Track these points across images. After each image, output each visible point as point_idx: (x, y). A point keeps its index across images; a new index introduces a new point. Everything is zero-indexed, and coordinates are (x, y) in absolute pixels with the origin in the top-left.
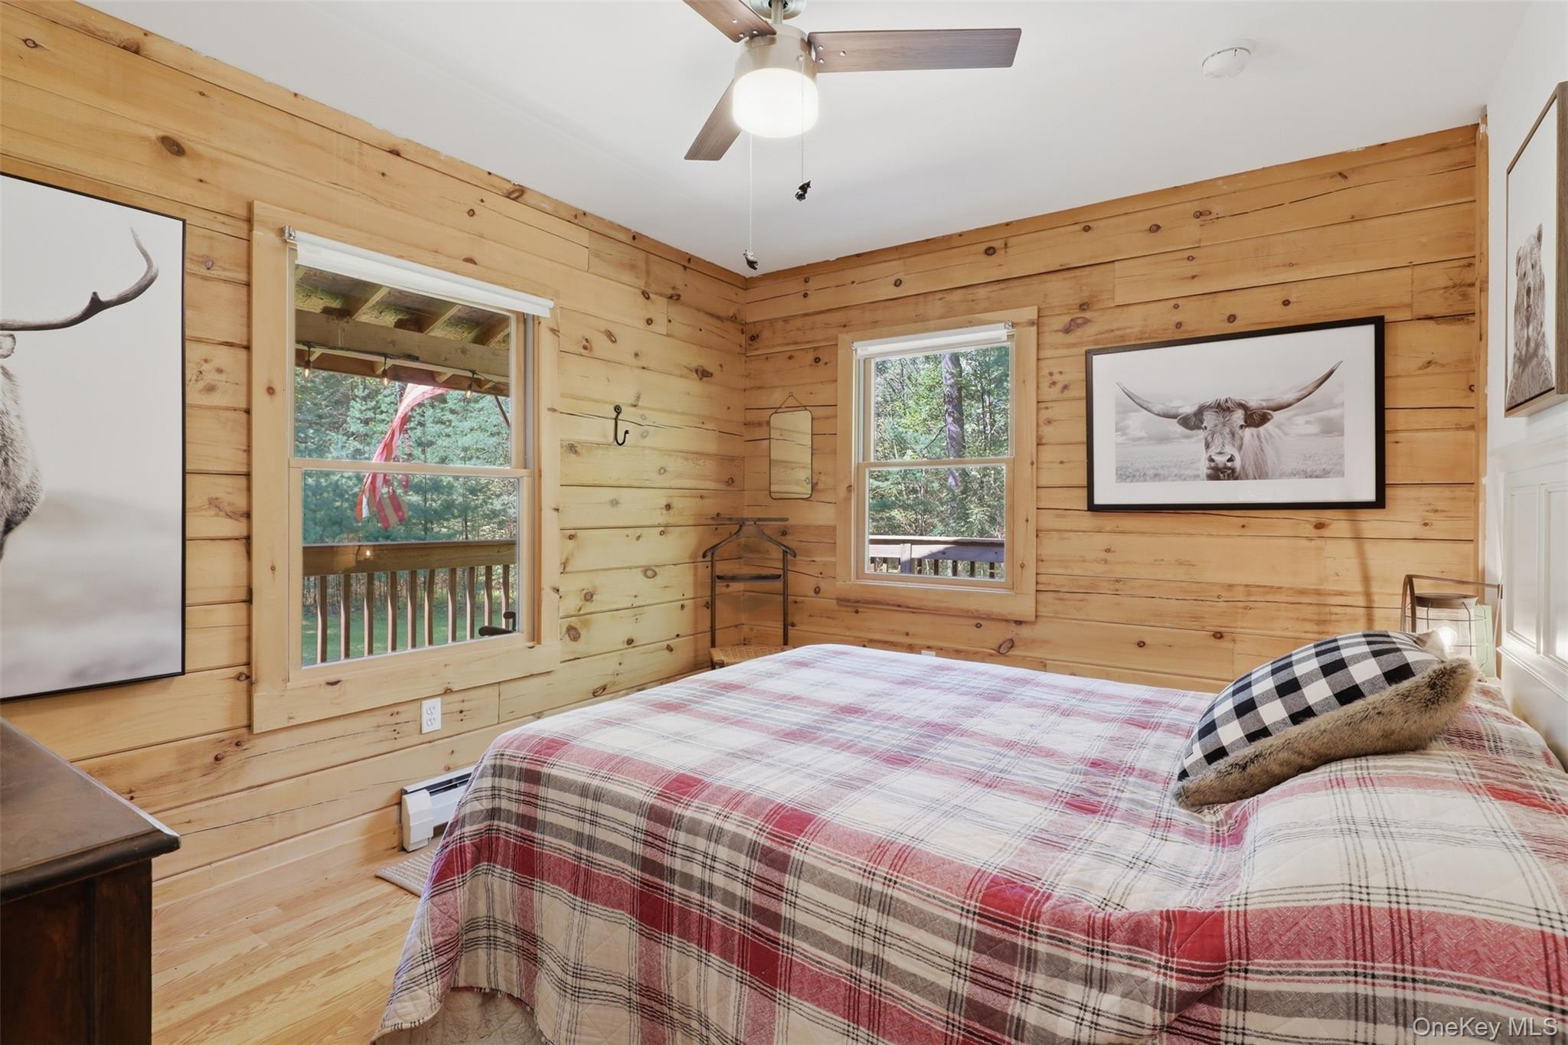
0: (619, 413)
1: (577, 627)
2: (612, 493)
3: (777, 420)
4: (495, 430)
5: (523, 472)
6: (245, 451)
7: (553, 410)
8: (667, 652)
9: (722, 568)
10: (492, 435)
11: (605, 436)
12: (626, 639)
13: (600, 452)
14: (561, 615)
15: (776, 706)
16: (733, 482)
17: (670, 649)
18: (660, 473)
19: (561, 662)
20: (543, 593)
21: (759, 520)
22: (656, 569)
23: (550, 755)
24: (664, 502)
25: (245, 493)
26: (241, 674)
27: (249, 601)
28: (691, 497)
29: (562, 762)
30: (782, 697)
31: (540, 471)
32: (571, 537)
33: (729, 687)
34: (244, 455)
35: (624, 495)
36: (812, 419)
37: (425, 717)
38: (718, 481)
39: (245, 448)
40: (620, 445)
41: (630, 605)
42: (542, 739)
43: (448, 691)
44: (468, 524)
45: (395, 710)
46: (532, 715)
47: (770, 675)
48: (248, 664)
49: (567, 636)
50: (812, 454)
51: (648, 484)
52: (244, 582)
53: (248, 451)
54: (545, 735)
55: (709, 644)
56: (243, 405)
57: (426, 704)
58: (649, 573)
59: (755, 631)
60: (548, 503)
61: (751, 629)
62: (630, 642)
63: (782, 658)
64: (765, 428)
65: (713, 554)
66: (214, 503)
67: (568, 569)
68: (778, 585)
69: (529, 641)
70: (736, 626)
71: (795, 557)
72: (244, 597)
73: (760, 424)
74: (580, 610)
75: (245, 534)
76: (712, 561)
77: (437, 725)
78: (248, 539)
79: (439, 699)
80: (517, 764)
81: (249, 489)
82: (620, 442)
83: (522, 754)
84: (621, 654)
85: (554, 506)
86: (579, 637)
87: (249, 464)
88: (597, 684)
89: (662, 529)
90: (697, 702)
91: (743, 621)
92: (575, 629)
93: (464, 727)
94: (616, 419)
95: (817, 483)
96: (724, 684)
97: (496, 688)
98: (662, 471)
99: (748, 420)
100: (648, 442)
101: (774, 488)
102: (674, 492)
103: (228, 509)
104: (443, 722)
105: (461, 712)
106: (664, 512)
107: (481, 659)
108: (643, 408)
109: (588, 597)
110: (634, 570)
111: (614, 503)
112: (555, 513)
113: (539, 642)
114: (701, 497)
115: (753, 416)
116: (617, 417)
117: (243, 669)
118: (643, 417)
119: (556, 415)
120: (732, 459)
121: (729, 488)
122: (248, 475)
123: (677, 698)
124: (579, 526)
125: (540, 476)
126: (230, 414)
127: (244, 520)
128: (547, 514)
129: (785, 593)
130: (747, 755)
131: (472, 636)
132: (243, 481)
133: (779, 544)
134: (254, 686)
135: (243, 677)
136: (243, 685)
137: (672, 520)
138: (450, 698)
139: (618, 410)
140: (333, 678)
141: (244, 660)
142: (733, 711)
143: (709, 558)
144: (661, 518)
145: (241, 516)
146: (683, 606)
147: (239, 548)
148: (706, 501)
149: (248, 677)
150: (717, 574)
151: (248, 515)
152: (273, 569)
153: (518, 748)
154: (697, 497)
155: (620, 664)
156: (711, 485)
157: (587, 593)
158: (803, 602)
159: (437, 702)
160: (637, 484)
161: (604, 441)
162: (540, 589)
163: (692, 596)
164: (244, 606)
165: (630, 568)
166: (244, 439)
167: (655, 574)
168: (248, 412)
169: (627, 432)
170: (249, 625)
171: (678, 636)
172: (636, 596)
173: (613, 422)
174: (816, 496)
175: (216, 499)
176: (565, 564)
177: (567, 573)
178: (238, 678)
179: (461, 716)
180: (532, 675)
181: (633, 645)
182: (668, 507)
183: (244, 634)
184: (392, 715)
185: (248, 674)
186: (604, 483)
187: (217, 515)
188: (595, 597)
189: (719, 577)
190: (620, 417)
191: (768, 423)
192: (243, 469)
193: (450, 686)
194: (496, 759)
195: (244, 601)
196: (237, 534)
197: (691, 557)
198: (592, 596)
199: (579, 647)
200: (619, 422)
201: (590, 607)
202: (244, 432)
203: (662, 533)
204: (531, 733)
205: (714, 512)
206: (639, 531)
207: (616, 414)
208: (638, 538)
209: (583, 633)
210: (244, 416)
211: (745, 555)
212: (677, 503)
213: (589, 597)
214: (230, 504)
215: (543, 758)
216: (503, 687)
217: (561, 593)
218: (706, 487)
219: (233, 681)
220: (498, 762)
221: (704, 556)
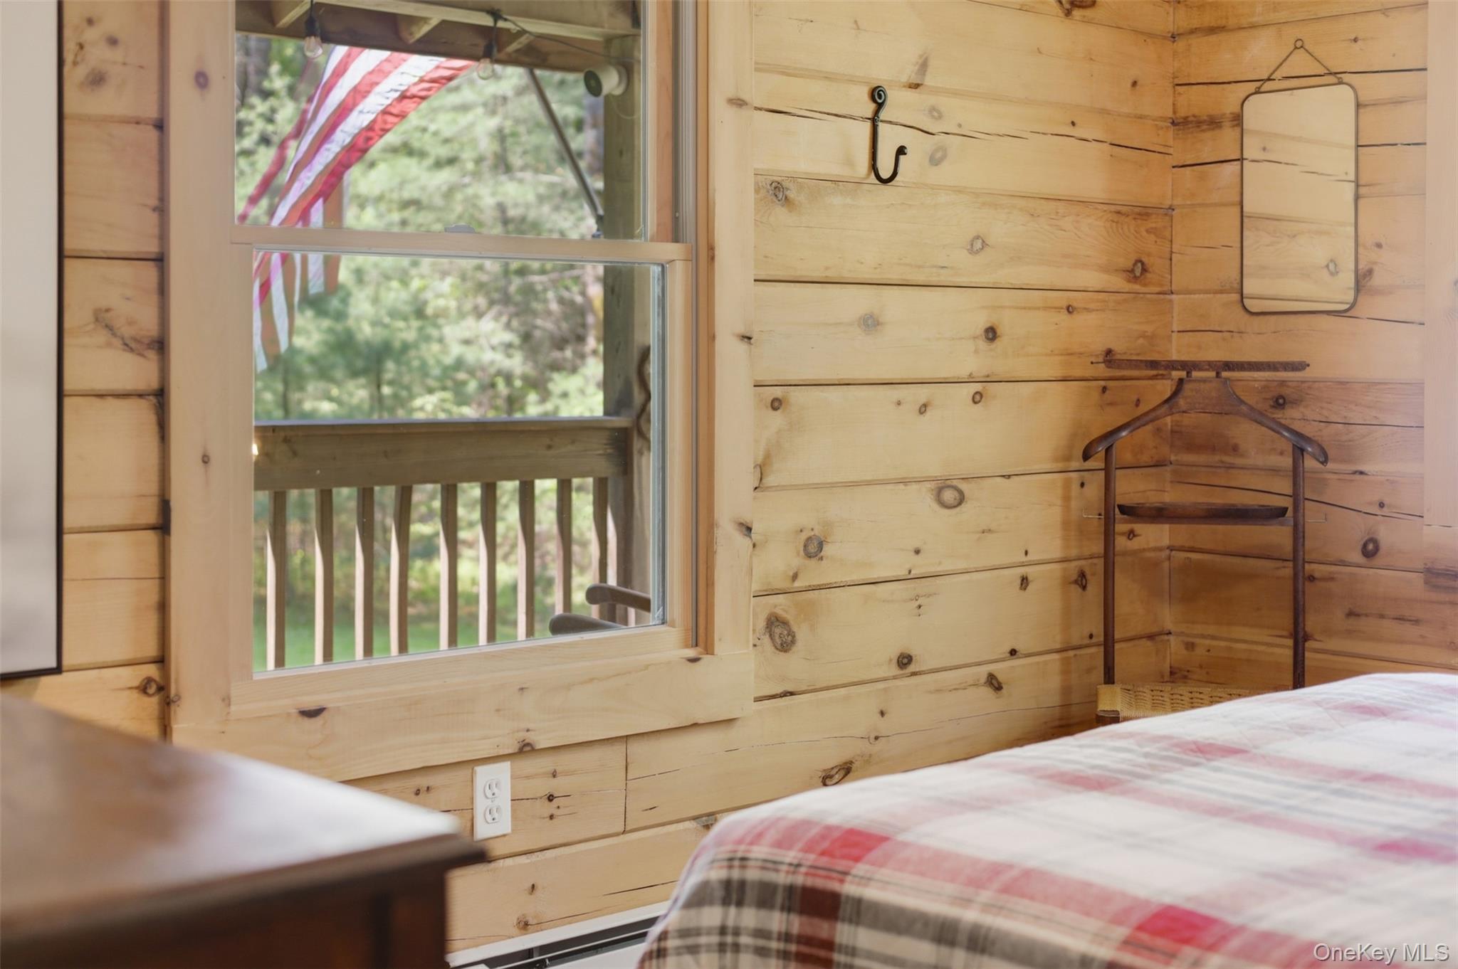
0: (880, 106)
1: (788, 617)
2: (862, 300)
3: (1260, 112)
4: (444, 152)
5: (671, 251)
6: (154, 209)
7: (739, 103)
8: (987, 692)
9: (1131, 488)
10: (439, 164)
11: (849, 162)
12: (895, 656)
13: (837, 200)
14: (756, 587)
15: (1337, 792)
16: (1144, 270)
17: (994, 683)
18: (972, 251)
19: (759, 699)
20: (719, 534)
21: (1229, 366)
22: (963, 486)
23: (857, 859)
24: (982, 322)
25: (154, 298)
26: (149, 680)
27: (163, 527)
28: (1046, 308)
29: (884, 873)
30: (1349, 774)
31: (711, 248)
32: (776, 404)
33: (1204, 751)
34: (153, 218)
35: (894, 303)
36: (1359, 106)
37: (481, 805)
38: (1106, 269)
39: (154, 202)
40: (885, 181)
41: (902, 573)
42: (829, 829)
43: (526, 749)
44: (386, 390)
45: (422, 781)
46: (695, 818)
47: (1301, 730)
48: (162, 660)
49: (766, 639)
50: (1357, 198)
51: (944, 278)
52: (153, 487)
53: (162, 209)
54: (833, 820)
55: (1099, 673)
56: (152, 113)
57: (483, 773)
58: (949, 496)
59: (1200, 651)
60: (728, 318)
61: (1190, 646)
62: (905, 661)
63: (1319, 697)
64: (1228, 135)
65: (1108, 450)
66: (102, 319)
67: (770, 480)
68: (1278, 535)
69: (686, 646)
70: (1151, 637)
71: (1324, 462)
72: (151, 517)
73: (1214, 123)
74: (795, 577)
75: (154, 384)
76: (1107, 470)
77: (503, 825)
78: (160, 397)
79: (506, 766)
80: (782, 878)
81: (163, 289)
82: (885, 174)
83: (791, 856)
84: (885, 690)
85: (741, 329)
86: (793, 642)
87: (163, 235)
88: (833, 759)
89: (978, 387)
90: (1145, 777)
91: (1169, 626)
92: (785, 623)
93: (560, 831)
94: (874, 121)
95: (1370, 272)
96: (1195, 743)
97: (619, 749)
98: (978, 244)
99: (1182, 113)
100: (945, 174)
101: (1250, 287)
102: (1006, 297)
103: (127, 331)
104: (514, 817)
105: (551, 798)
106: (982, 344)
107: (591, 680)
108: (936, 91)
109: (812, 549)
110: (914, 487)
111: (871, 323)
112: (742, 347)
113: (709, 650)
114: (1070, 309)
115: (1196, 102)
116: (877, 112)
117: (152, 671)
118: (936, 114)
119: (745, 113)
120: (1143, 213)
121: (1137, 287)
122: (160, 260)
123: (1094, 767)
124: (793, 377)
125: (712, 258)
126: (131, 132)
127: (152, 355)
128: (728, 350)
129: (1297, 557)
130: (1306, 878)
131: (530, 632)
132: (149, 273)
133: (1278, 427)
134: (173, 707)
135: (152, 689)
136: (153, 702)
137: (1002, 367)
138: (531, 765)
139: (877, 96)
140: (310, 702)
141: (151, 650)
142: (1236, 796)
143: (1097, 462)
144: (971, 360)
145: (149, 346)
146: (1024, 582)
147: (143, 412)
148: (1079, 319)
149: (163, 688)
150: (1120, 500)
151: (161, 345)
152: (206, 460)
153: (779, 844)
154: (1058, 309)
155: (882, 714)
156: (1093, 279)
157: (809, 539)
158: (1330, 578)
159: (501, 773)
160: (921, 279)
161: (843, 172)
162: (711, 526)
163: (1057, 554)
164: (151, 537)
165: (905, 482)
166: (153, 184)
167: (961, 500)
168: (161, 126)
169: (901, 151)
170: (164, 578)
171: (1013, 652)
172: (917, 552)
173: (867, 126)
174: (1368, 306)
175: (108, 310)
176: (762, 469)
177: (768, 488)
178: (143, 689)
179: (550, 808)
180: (695, 725)
181: (912, 668)
182: (991, 334)
183: (153, 597)
184: (417, 793)
185: (162, 683)
186: (847, 275)
187: (109, 345)
188: (828, 550)
189: (1124, 509)
190: (883, 115)
191: (1238, 119)
192: (152, 248)
193: (531, 737)
194: (730, 867)
195: (153, 528)
196: (141, 386)
197: (1056, 460)
198: (821, 546)
199: (795, 667)
200: (882, 128)
201: (815, 574)
202: (154, 168)
203: (977, 398)
204: (799, 815)
205: (1099, 345)
206: (923, 393)
207: (873, 106)
208: (923, 409)
209: (802, 633)
210: (153, 134)
211: (1173, 458)
212: (1008, 323)
213: (814, 548)
214: (131, 323)
215: (841, 865)
216: (636, 748)
217: (755, 535)
218: (1079, 284)
219: (135, 695)
220: (736, 874)
221: (1086, 456)
